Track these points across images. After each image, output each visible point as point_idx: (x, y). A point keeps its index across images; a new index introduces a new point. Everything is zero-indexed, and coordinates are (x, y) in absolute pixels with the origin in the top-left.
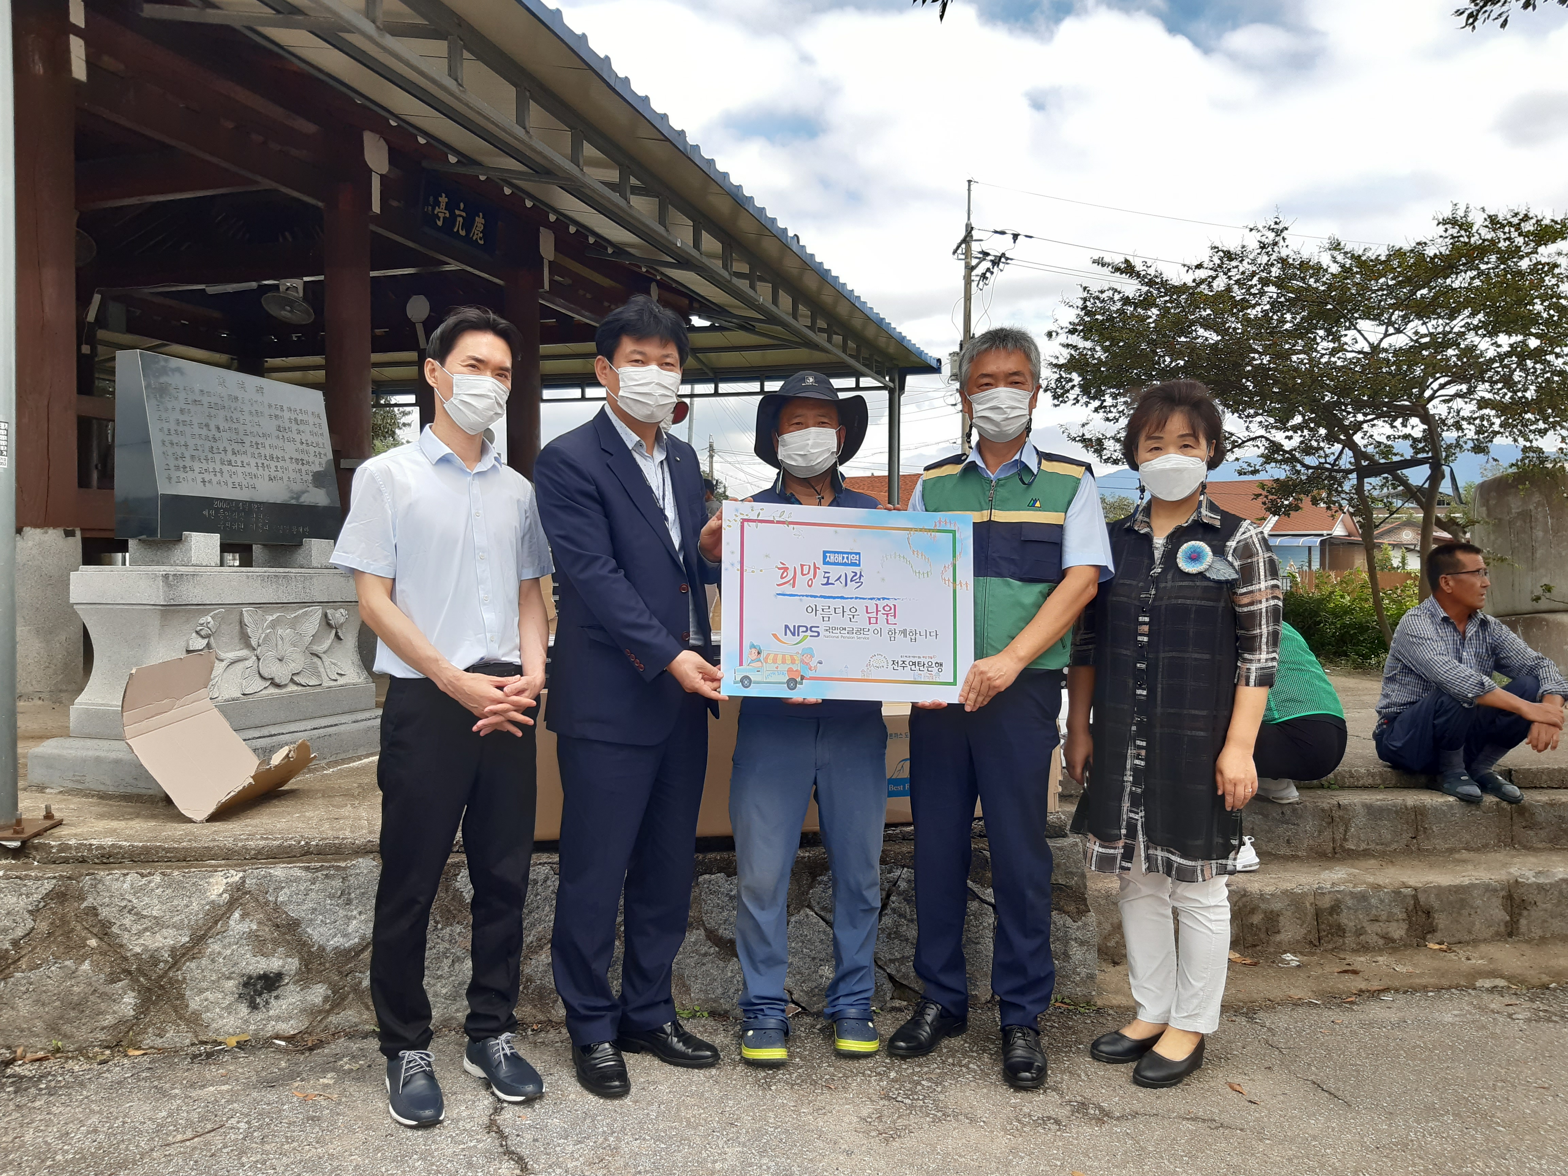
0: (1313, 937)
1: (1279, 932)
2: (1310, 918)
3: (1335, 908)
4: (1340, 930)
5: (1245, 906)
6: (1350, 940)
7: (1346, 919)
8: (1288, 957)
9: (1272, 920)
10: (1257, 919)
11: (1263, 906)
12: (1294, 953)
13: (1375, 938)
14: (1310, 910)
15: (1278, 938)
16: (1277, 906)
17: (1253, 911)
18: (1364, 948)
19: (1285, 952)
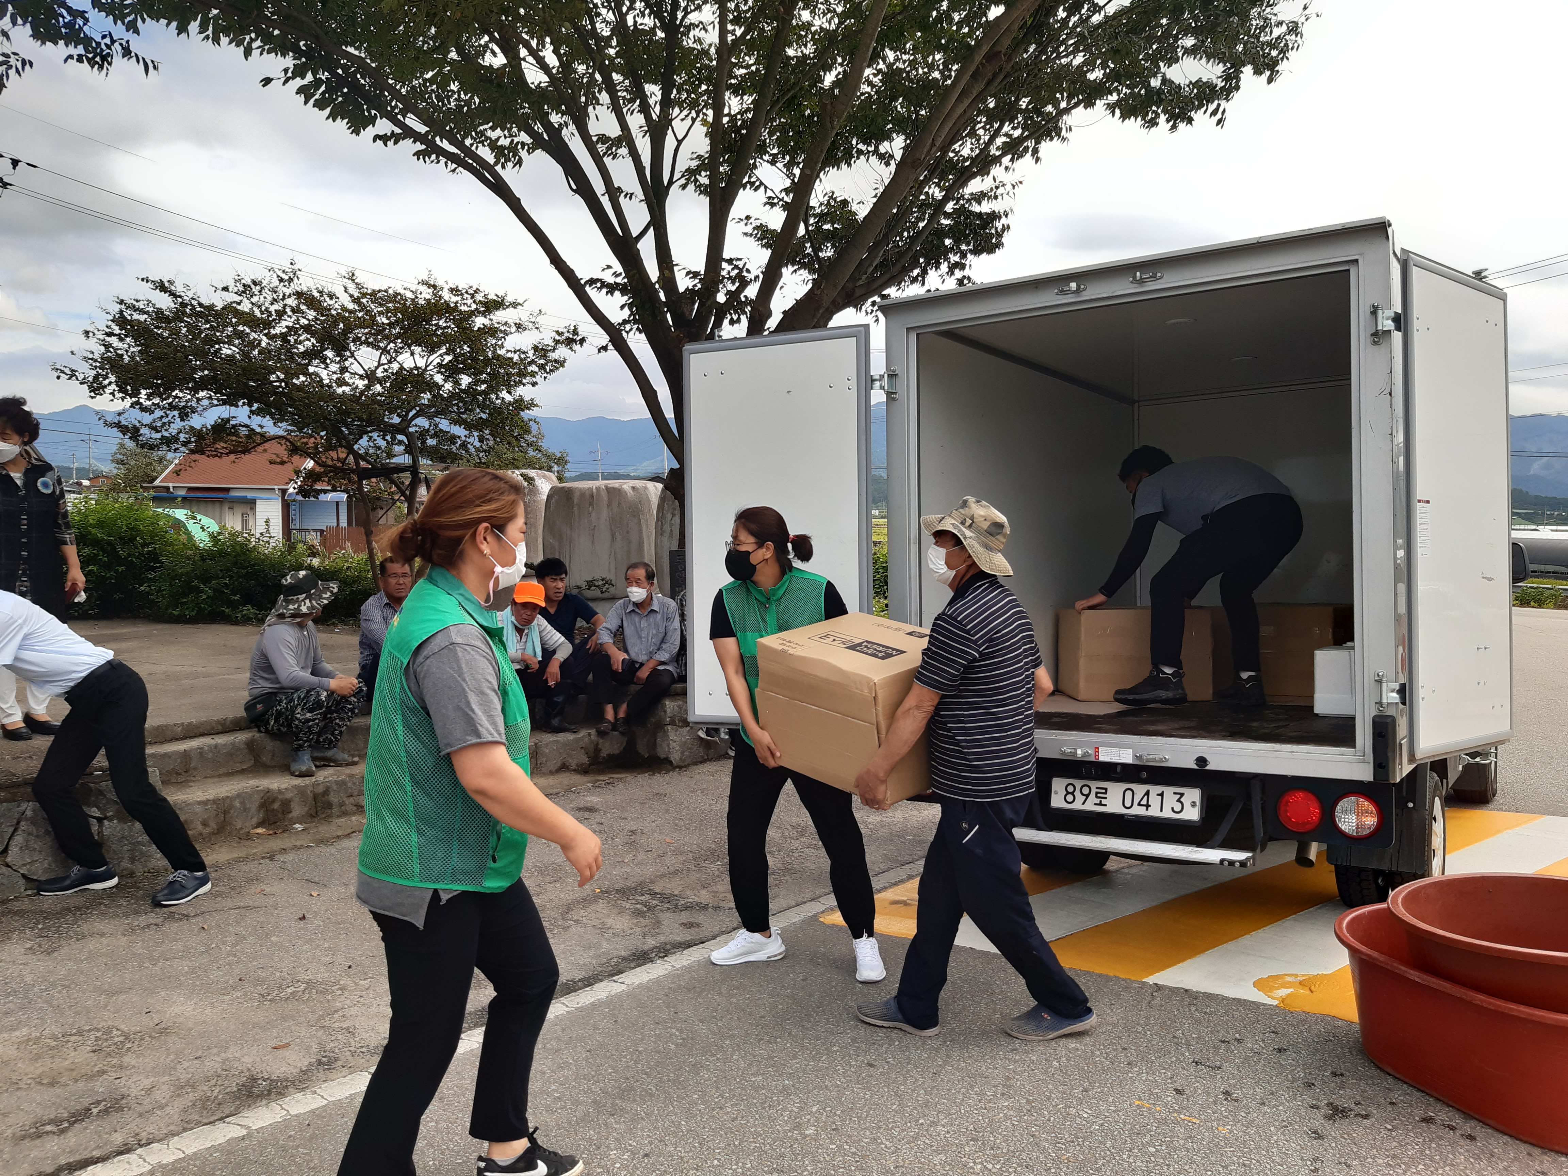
0: (313, 812)
1: (290, 812)
2: (310, 799)
3: (326, 792)
4: (329, 805)
5: (268, 798)
6: (335, 811)
7: (333, 798)
8: (297, 826)
9: (286, 805)
10: (276, 806)
11: (280, 797)
12: (300, 824)
13: (351, 807)
14: (311, 795)
15: (290, 815)
16: (289, 795)
17: (274, 801)
18: (345, 814)
19: (295, 823)
